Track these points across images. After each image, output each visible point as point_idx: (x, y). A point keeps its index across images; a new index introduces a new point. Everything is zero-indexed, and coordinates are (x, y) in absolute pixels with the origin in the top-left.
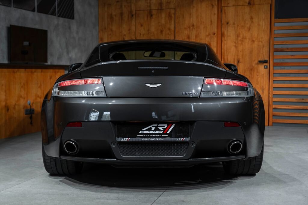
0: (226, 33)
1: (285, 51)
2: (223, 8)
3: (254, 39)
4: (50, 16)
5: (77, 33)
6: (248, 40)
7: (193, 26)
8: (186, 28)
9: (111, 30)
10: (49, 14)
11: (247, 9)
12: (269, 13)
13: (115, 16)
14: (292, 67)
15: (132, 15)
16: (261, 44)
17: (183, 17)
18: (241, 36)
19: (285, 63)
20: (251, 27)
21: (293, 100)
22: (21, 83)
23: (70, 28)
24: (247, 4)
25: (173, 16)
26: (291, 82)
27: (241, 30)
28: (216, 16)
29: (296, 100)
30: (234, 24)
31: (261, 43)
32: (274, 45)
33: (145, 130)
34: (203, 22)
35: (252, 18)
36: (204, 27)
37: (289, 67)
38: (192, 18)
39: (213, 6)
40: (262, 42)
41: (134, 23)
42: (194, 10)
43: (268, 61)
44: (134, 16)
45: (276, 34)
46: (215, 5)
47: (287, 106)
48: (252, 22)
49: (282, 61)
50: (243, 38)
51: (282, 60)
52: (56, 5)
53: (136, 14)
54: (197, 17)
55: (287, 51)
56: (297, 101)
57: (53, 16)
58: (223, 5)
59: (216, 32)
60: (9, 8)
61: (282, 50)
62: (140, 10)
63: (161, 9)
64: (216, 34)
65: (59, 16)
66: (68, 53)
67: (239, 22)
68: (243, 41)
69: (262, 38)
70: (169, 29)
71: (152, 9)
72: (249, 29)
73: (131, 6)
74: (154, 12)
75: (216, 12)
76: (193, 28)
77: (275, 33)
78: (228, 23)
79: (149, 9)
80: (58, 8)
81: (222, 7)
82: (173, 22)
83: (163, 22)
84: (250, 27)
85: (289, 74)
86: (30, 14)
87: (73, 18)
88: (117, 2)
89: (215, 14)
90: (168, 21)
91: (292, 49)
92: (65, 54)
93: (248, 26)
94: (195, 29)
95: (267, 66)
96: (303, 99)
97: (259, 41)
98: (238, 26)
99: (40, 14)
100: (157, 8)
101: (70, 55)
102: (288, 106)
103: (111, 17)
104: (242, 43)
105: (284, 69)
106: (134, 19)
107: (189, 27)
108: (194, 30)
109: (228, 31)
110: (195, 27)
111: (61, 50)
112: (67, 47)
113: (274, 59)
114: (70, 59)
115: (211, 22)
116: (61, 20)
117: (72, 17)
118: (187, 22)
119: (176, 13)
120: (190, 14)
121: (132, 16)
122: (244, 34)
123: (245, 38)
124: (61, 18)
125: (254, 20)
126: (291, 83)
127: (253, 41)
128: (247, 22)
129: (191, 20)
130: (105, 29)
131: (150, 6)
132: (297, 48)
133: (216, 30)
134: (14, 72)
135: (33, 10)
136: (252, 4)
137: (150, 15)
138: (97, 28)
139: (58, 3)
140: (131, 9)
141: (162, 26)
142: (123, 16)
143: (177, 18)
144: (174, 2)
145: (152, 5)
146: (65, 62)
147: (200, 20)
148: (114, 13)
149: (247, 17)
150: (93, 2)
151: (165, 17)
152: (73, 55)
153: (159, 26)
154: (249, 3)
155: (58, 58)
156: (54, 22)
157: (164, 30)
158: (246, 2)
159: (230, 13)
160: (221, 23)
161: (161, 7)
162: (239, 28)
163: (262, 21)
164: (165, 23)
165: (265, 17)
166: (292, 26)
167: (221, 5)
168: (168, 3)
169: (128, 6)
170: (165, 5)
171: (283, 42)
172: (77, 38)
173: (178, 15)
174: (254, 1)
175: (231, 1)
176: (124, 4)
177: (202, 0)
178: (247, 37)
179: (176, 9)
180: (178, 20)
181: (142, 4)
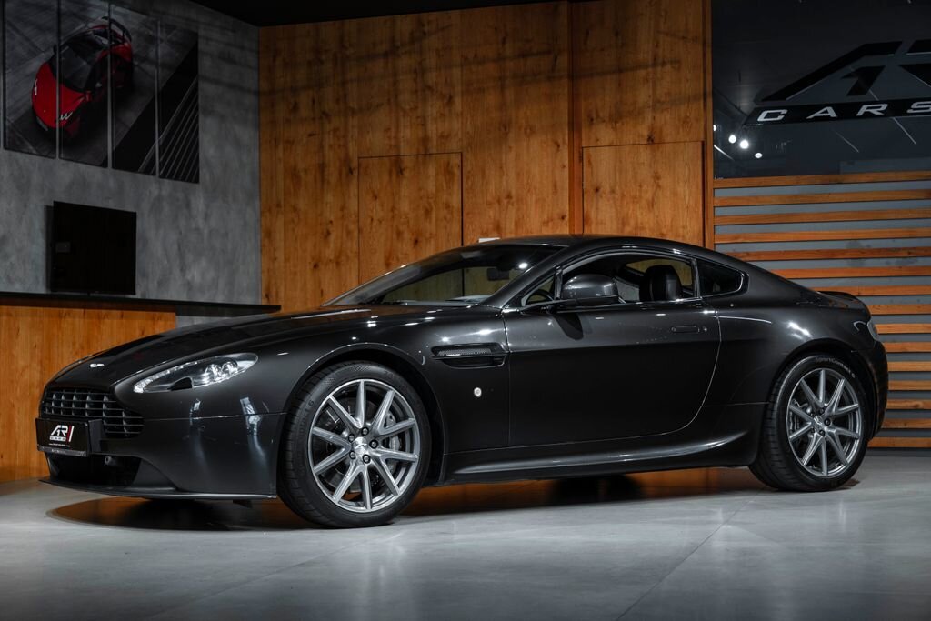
0: (593, 215)
2: (584, 150)
3: (664, 231)
4: (140, 176)
5: (207, 217)
7: (509, 197)
8: (489, 204)
9: (295, 209)
10: (140, 173)
11: (644, 155)
12: (700, 163)
13: (306, 171)
15: (348, 170)
17: (483, 177)
18: (632, 222)
20: (656, 200)
22: (74, 344)
23: (188, 205)
24: (645, 142)
25: (457, 171)
27: (631, 208)
28: (566, 172)
30: (613, 191)
32: (715, 244)
34: (535, 188)
35: (657, 177)
36: (537, 201)
38: (504, 177)
39: (559, 146)
41: (356, 191)
42: (512, 155)
44: (356, 173)
45: (719, 217)
46: (564, 142)
48: (659, 186)
52: (155, 147)
53: (359, 165)
54: (518, 175)
57: (147, 177)
58: (584, 145)
59: (567, 214)
60: (51, 161)
62: (370, 157)
63: (425, 155)
64: (567, 219)
65: (163, 177)
66: (183, 270)
67: (626, 187)
69: (683, 227)
70: (448, 206)
71: (402, 153)
72: (652, 204)
73: (346, 146)
74: (408, 162)
75: (566, 163)
76: (508, 202)
77: (716, 214)
78: (597, 190)
79: (393, 153)
80: (160, 157)
81: (582, 148)
82: (456, 188)
83: (431, 186)
84: (653, 199)
86: (94, 173)
87: (197, 181)
88: (310, 135)
89: (564, 167)
90: (444, 185)
91: (759, 254)
92: (177, 272)
93: (649, 196)
94: (513, 205)
98: (623, 196)
99: (118, 171)
100: (414, 152)
101: (189, 277)
103: (294, 174)
106: (355, 181)
107: (499, 201)
108: (510, 206)
109: (597, 209)
110: (514, 199)
111: (166, 262)
112: (181, 255)
114: (189, 286)
115: (555, 186)
116: (168, 184)
117: (194, 178)
118: (492, 188)
119: (464, 164)
120: (501, 168)
121: (351, 171)
122: (639, 217)
124: (166, 181)
125: (661, 182)
128: (645, 187)
129: (504, 183)
130: (278, 205)
131: (397, 147)
133: (567, 208)
134: (60, 316)
135: (104, 165)
136: (656, 141)
137: (397, 168)
138: (257, 203)
139: (161, 142)
140: (347, 155)
141: (428, 198)
142: (326, 173)
143: (468, 178)
144: (460, 137)
145: (402, 144)
146: (175, 293)
147: (525, 181)
148: (301, 166)
149: (645, 173)
150: (247, 135)
151: (437, 174)
152: (195, 274)
153: (421, 198)
154: (650, 140)
155: (160, 284)
156: (150, 192)
157: (434, 208)
158: (642, 136)
159: (603, 163)
160: (579, 189)
161: (426, 149)
162: (627, 203)
163: (681, 184)
164: (437, 191)
165: (689, 175)
166: (757, 197)
167: (580, 144)
168: (444, 137)
169: (339, 146)
170: (435, 143)
171: (736, 238)
172: (206, 232)
173: (469, 168)
174: (661, 131)
175: (605, 134)
176: (329, 140)
177: (530, 131)
178: (647, 226)
179: (464, 154)
180: (470, 183)
181: (377, 141)
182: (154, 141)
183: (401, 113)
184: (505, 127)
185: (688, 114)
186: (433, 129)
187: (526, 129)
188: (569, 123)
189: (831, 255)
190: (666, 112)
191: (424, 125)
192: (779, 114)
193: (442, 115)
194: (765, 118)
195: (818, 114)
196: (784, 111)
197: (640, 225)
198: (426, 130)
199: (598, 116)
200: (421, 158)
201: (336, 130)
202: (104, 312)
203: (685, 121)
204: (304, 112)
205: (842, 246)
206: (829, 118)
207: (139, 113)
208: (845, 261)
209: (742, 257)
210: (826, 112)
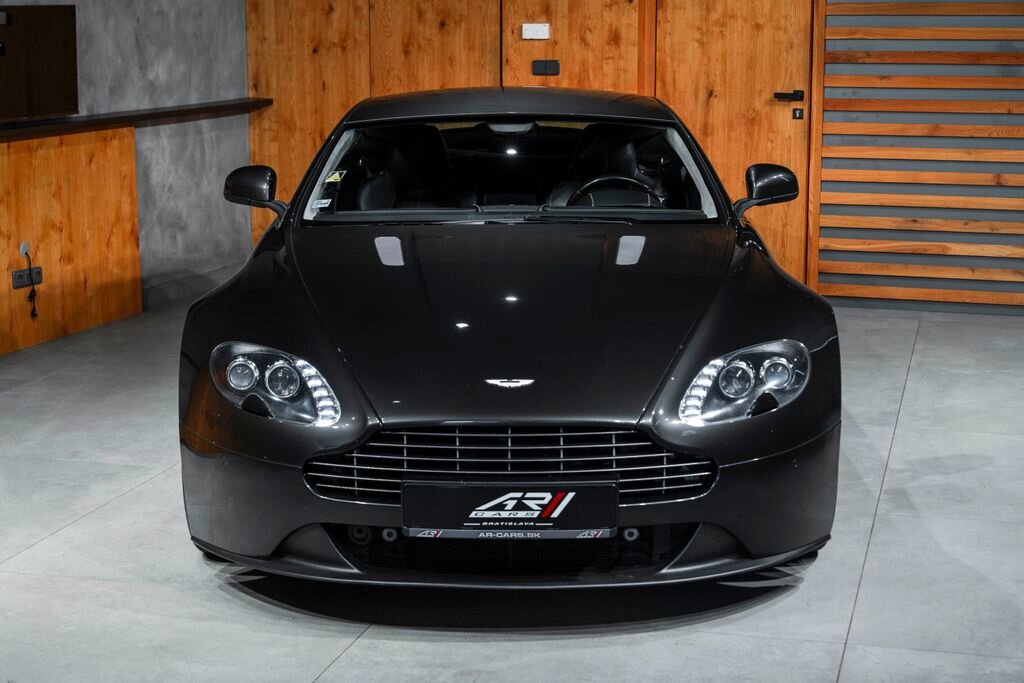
1: (861, 61)
3: (761, 21)
6: (740, 20)
14: (881, 115)
16: (781, 36)
18: (720, 7)
19: (861, 102)
21: (886, 222)
26: (879, 162)
29: (893, 222)
31: (782, 32)
32: (825, 40)
37: (874, 115)
40: (786, 30)
43: (806, 96)
45: (833, 4)
47: (864, 243)
49: (849, 94)
50: (725, 15)
51: (849, 91)
55: (866, 60)
56: (894, 226)
61: (850, 59)
64: (636, 2)
66: (143, 68)
68: (724, 25)
69: (786, 18)
85: (872, 138)
91: (882, 55)
92: (135, 72)
95: (802, 111)
96: (915, 221)
97: (778, 28)
101: (151, 76)
102: (869, 241)
104: (722, 32)
105: (857, 120)
111: (119, 61)
112: (140, 50)
113: (824, 87)
114: (151, 87)
122: (729, 2)
123: (733, 17)
126: (878, 168)
127: (758, 27)
132: (896, 55)
146: (134, 101)
152: (159, 72)
155: (112, 90)
171: (853, 33)
172: (172, 14)
178: (739, 14)
189: (975, 59)
197: (730, 13)
202: (35, 141)
205: (991, 47)
208: (994, 69)
209: (861, 58)
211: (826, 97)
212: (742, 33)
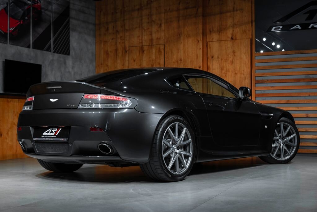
0: (211, 67)
1: (266, 82)
3: (237, 72)
4: (45, 52)
5: (73, 68)
6: (231, 72)
7: (181, 60)
8: (174, 63)
9: (107, 66)
10: (44, 51)
11: (230, 44)
12: (250, 46)
13: (111, 52)
14: (272, 98)
15: (125, 51)
16: (242, 76)
17: (172, 53)
18: (225, 69)
19: (266, 94)
20: (234, 60)
22: (14, 112)
23: (65, 63)
24: (230, 39)
27: (225, 64)
28: (201, 50)
30: (218, 58)
32: (255, 77)
33: (46, 133)
34: (190, 57)
35: (234, 52)
36: (191, 61)
37: (270, 98)
38: (179, 53)
39: (198, 41)
40: (244, 74)
41: (128, 59)
42: (182, 45)
44: (128, 53)
45: (257, 67)
46: (200, 40)
48: (235, 56)
49: (263, 92)
50: (227, 71)
51: (262, 91)
52: (51, 41)
53: (129, 49)
54: (184, 52)
55: (267, 82)
57: (47, 52)
58: (208, 41)
59: (201, 66)
60: (5, 45)
61: (262, 82)
62: (133, 46)
63: (152, 45)
65: (54, 52)
67: (223, 56)
68: (226, 74)
69: (244, 71)
70: (159, 64)
71: (144, 45)
72: (232, 62)
73: (124, 43)
74: (145, 48)
75: (201, 47)
76: (181, 62)
77: (256, 65)
78: (213, 57)
79: (141, 45)
80: (53, 45)
81: (207, 42)
82: (162, 57)
83: (153, 57)
86: (25, 50)
87: (69, 54)
88: (112, 39)
89: (200, 49)
90: (158, 57)
91: (271, 80)
93: (231, 59)
94: (182, 63)
97: (241, 74)
98: (222, 59)
99: (34, 50)
100: (148, 44)
103: (107, 53)
104: (226, 76)
105: (265, 99)
106: (127, 55)
107: (177, 62)
108: (181, 64)
109: (213, 64)
110: (182, 61)
113: (255, 90)
115: (197, 56)
116: (56, 56)
118: (175, 57)
119: (165, 48)
120: (178, 49)
121: (126, 52)
122: (228, 67)
123: (229, 71)
124: (56, 54)
125: (236, 54)
127: (236, 74)
128: (230, 56)
129: (179, 55)
130: (102, 64)
131: (142, 43)
132: (275, 80)
133: (201, 64)
134: (8, 102)
135: (29, 47)
136: (234, 39)
137: (142, 50)
138: (94, 64)
139: (54, 40)
140: (125, 46)
141: (152, 61)
142: (118, 52)
143: (167, 53)
144: (164, 38)
145: (144, 42)
147: (186, 54)
148: (109, 50)
149: (230, 51)
150: (90, 39)
151: (156, 52)
153: (150, 61)
154: (232, 38)
156: (49, 58)
157: (155, 65)
158: (228, 37)
159: (215, 47)
160: (206, 57)
161: (152, 43)
162: (223, 62)
163: (243, 55)
164: (155, 58)
165: (246, 51)
166: (271, 59)
167: (206, 40)
168: (158, 39)
169: (122, 42)
170: (155, 41)
171: (263, 74)
173: (167, 50)
174: (236, 36)
175: (215, 36)
176: (119, 41)
177: (188, 36)
179: (165, 45)
180: (167, 55)
181: (135, 41)
182: (51, 39)
183: (143, 30)
184: (179, 35)
185: (246, 29)
186: (154, 36)
187: (187, 36)
188: (202, 32)
189: (298, 81)
190: (237, 28)
191: (151, 34)
192: (279, 28)
193: (158, 31)
194: (274, 29)
195: (294, 28)
196: (281, 27)
198: (152, 36)
199: (213, 30)
200: (150, 46)
201: (121, 37)
203: (245, 31)
204: (111, 30)
205: (303, 77)
206: (298, 29)
207: (44, 29)
208: (304, 83)
209: (266, 81)
210: (297, 27)
211: (256, 93)
212: (231, 76)
